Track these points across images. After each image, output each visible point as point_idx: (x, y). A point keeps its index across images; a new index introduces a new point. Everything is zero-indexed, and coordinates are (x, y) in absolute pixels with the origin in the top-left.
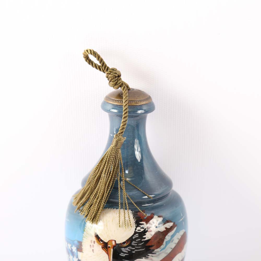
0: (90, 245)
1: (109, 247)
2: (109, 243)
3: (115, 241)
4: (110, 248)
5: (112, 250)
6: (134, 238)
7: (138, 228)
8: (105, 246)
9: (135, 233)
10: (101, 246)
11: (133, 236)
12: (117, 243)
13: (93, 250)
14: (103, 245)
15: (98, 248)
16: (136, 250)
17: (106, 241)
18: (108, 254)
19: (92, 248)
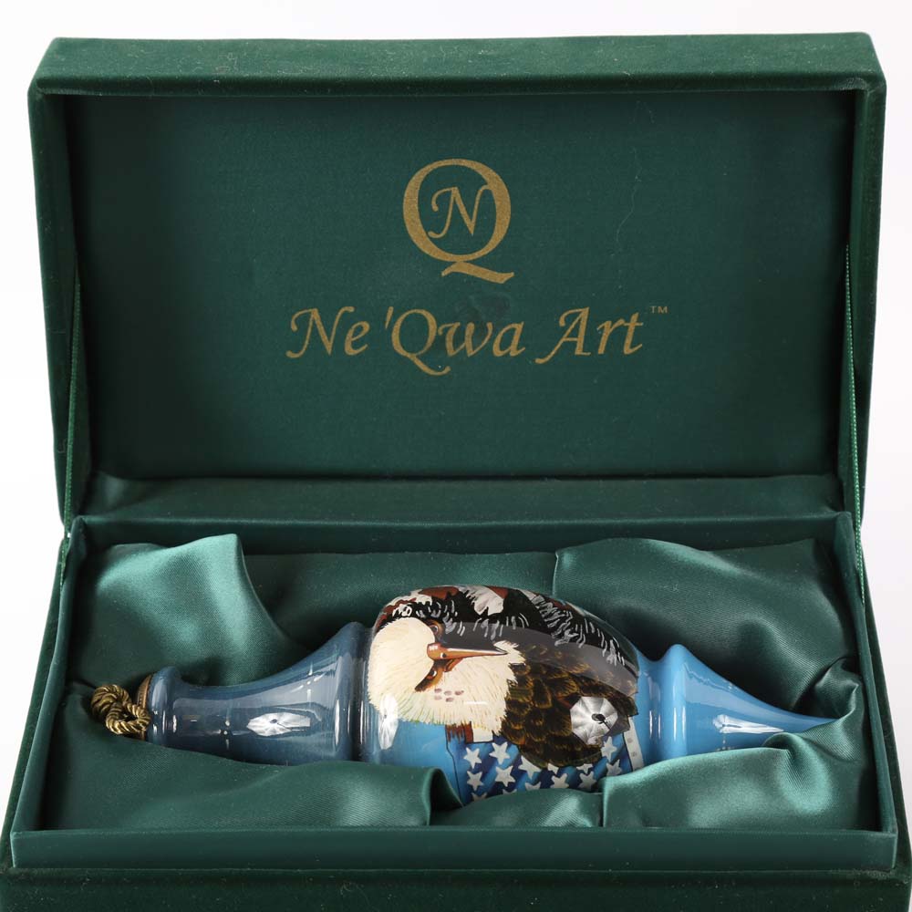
0: (447, 700)
1: (444, 656)
2: (436, 657)
3: (429, 645)
4: (448, 655)
5: (450, 650)
6: (423, 616)
7: (404, 614)
8: (443, 664)
9: (413, 615)
10: (445, 674)
11: (419, 618)
12: (433, 641)
13: (457, 693)
14: (440, 669)
15: (448, 680)
16: (453, 611)
17: (431, 663)
18: (461, 658)
19: (453, 695)
